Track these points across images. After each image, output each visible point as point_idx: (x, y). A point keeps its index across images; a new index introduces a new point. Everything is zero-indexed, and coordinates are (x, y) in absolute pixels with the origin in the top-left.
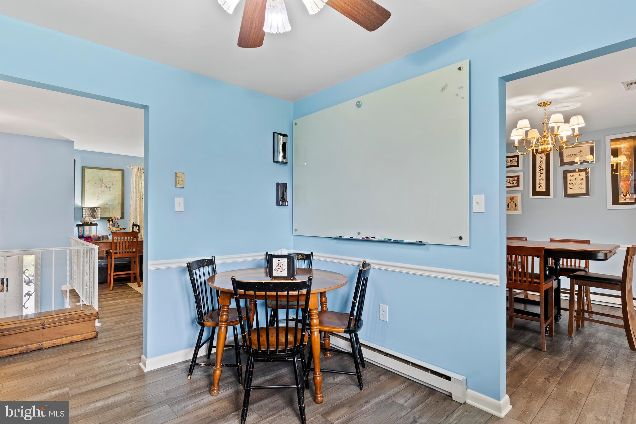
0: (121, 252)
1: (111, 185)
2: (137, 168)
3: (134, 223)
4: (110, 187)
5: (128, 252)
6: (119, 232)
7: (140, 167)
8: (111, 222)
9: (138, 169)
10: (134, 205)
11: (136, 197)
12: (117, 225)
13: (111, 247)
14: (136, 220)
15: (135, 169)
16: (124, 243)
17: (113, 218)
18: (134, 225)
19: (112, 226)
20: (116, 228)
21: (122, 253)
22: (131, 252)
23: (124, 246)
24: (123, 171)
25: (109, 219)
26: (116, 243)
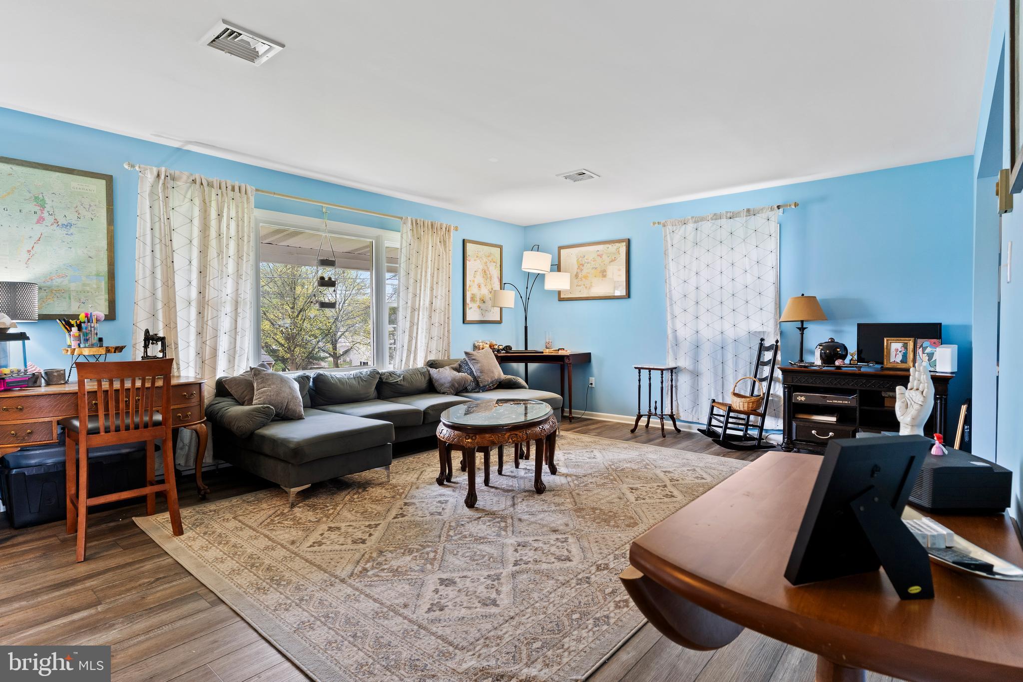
0: (113, 428)
1: (72, 217)
2: (155, 173)
3: (147, 331)
4: (70, 225)
5: (137, 427)
6: (101, 360)
7: (163, 169)
8: (75, 330)
9: (158, 176)
10: (148, 280)
11: (153, 258)
12: (96, 338)
13: (76, 407)
14: (155, 324)
15: (149, 176)
16: (122, 398)
17: (82, 318)
18: (150, 339)
19: (80, 340)
20: (92, 346)
21: (118, 429)
22: (146, 426)
23: (122, 405)
24: (109, 180)
25: (68, 321)
26: (93, 394)
